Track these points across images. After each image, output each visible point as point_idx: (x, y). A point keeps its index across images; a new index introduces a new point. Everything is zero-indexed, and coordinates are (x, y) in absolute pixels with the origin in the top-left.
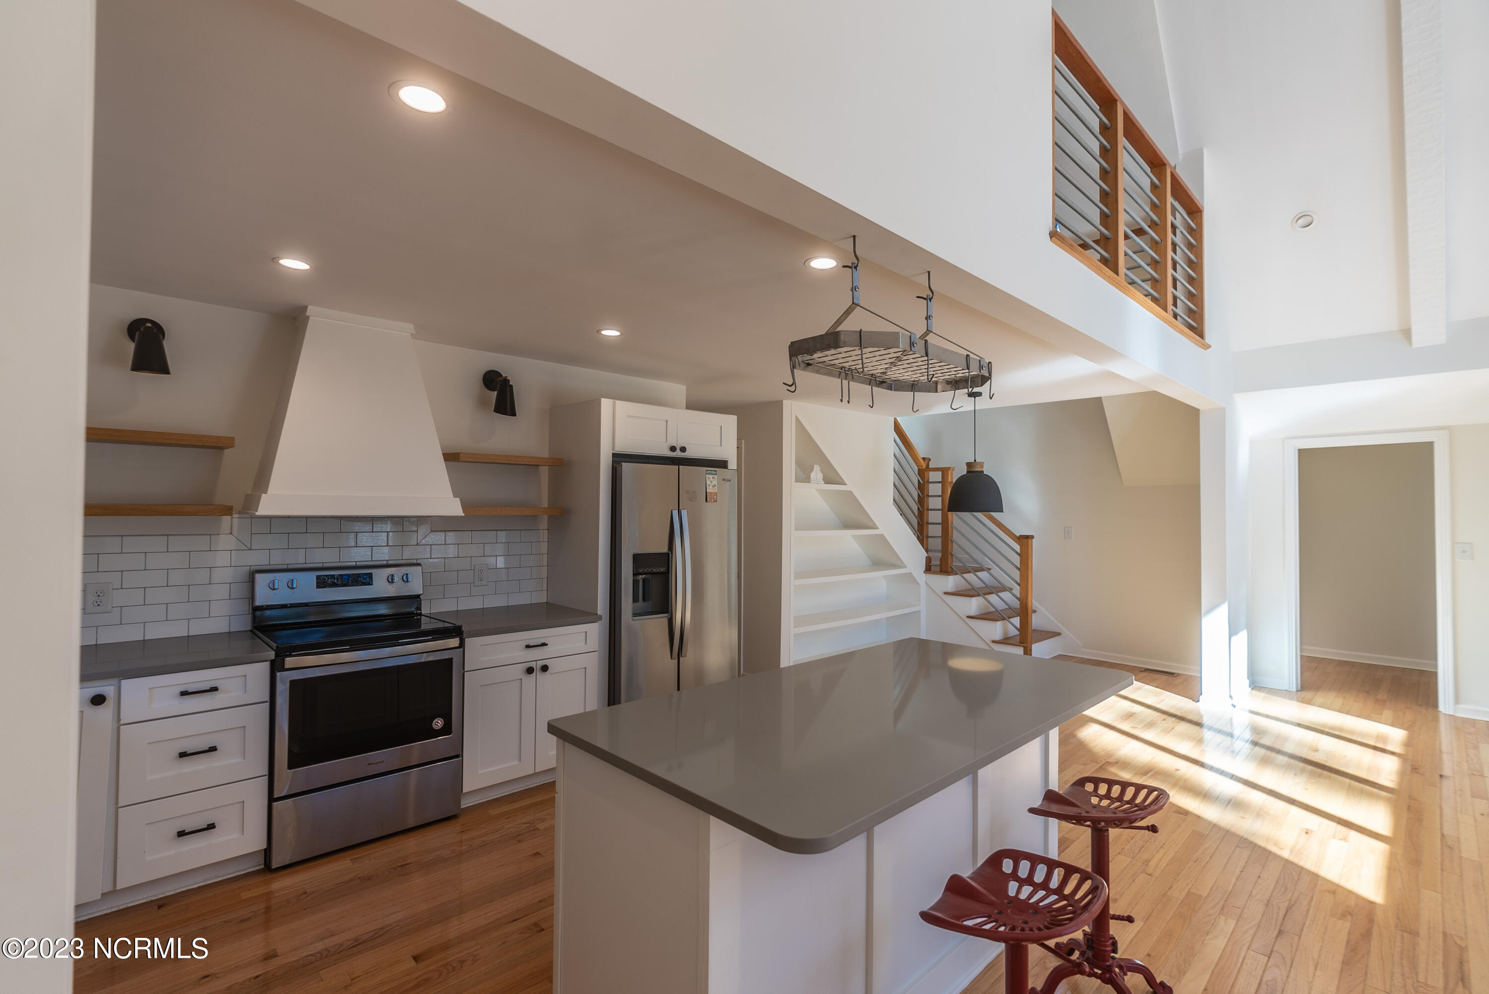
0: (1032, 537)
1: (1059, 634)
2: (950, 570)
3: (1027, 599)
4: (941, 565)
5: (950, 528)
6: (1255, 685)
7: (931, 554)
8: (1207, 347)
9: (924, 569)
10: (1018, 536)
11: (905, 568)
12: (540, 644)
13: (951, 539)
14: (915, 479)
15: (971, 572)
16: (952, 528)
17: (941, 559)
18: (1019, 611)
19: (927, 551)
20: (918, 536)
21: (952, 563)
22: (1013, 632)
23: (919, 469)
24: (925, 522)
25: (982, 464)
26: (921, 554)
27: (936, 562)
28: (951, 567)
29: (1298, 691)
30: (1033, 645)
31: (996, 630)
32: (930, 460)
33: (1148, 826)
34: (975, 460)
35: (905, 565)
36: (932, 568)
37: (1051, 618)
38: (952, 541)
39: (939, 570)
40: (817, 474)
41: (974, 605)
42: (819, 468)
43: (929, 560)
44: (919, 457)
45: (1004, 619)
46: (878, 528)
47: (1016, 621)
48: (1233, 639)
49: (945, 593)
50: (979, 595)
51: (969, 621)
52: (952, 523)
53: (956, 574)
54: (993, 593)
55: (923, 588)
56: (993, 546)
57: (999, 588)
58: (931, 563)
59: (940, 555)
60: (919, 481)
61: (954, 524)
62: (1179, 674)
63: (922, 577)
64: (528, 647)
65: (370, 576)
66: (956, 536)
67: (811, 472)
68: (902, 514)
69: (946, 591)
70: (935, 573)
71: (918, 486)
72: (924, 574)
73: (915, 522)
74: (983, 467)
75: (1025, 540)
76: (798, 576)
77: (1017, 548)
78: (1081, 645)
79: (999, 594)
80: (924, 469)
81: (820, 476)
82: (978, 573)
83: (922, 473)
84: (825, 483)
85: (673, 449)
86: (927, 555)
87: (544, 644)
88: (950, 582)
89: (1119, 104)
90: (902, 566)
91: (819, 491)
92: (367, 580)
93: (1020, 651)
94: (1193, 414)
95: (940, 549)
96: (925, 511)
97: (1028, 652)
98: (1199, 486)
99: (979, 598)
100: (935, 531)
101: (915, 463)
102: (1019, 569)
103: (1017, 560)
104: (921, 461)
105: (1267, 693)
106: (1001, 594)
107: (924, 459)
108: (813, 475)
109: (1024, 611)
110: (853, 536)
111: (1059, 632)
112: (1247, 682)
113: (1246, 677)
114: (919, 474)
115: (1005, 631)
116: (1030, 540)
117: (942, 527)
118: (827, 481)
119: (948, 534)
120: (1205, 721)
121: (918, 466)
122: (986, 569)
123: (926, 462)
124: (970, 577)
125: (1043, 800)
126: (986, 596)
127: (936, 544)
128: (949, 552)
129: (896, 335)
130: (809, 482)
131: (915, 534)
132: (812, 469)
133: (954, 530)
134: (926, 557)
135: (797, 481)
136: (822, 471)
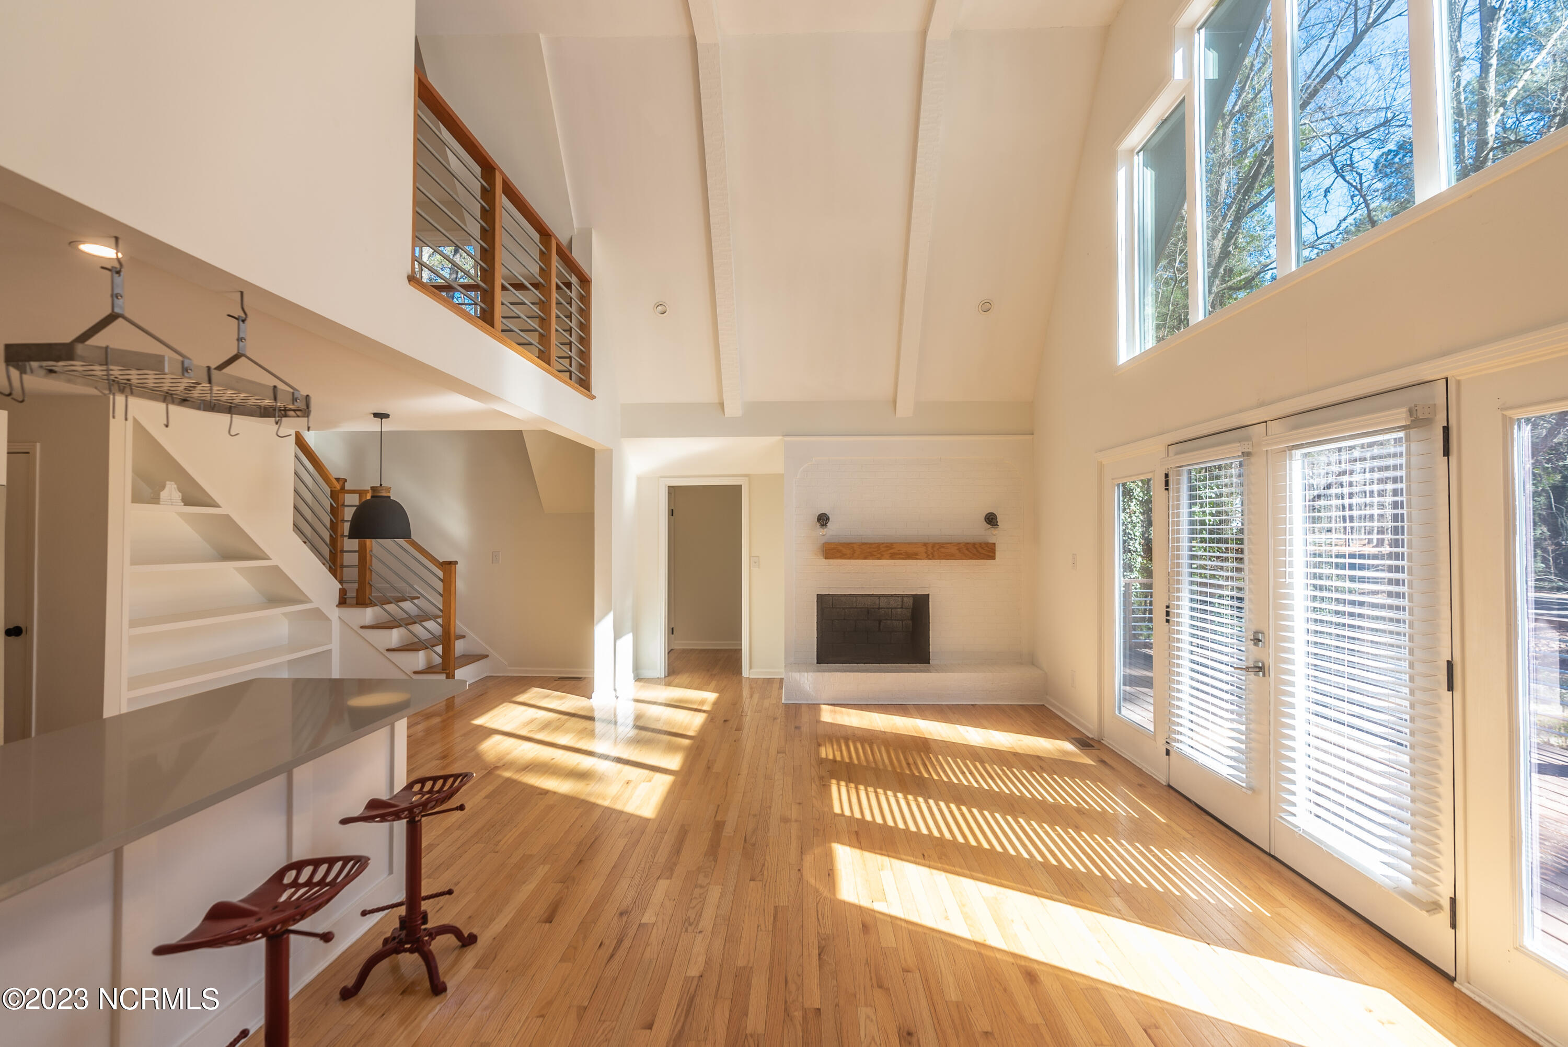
0: (456, 563)
1: (487, 656)
2: (368, 602)
3: (449, 625)
4: (357, 597)
5: (368, 556)
6: (638, 679)
7: (345, 586)
8: (593, 397)
9: (337, 602)
10: (441, 561)
11: (310, 602)
13: (369, 568)
14: (327, 503)
15: (391, 603)
16: (371, 556)
17: (357, 590)
18: (441, 638)
19: (341, 582)
20: (330, 566)
21: (371, 594)
22: (438, 660)
23: (332, 491)
24: (339, 550)
25: (387, 489)
26: (335, 586)
27: (352, 594)
28: (369, 598)
29: (665, 677)
30: (456, 671)
31: (420, 659)
32: (346, 481)
33: (457, 807)
34: (381, 485)
35: (310, 599)
36: (348, 601)
37: (477, 639)
38: (371, 571)
39: (355, 602)
40: (171, 492)
41: (395, 636)
42: (175, 486)
43: (343, 593)
44: (331, 478)
45: (427, 648)
46: (270, 559)
47: (439, 649)
48: (618, 642)
49: (362, 627)
50: (400, 626)
51: (389, 654)
52: (371, 551)
53: (376, 605)
54: (415, 623)
55: (336, 626)
56: (416, 574)
57: (423, 617)
58: (346, 595)
59: (356, 586)
60: (331, 504)
61: (373, 552)
62: (585, 678)
63: (334, 613)
66: (376, 565)
67: (162, 491)
68: (307, 540)
69: (363, 624)
70: (351, 606)
71: (331, 510)
72: (337, 609)
73: (326, 551)
74: (389, 492)
75: (448, 566)
76: (133, 624)
77: (440, 574)
78: (506, 663)
79: (424, 623)
80: (338, 491)
81: (177, 496)
82: (401, 604)
83: (334, 495)
84: (185, 505)
86: (341, 587)
88: (369, 614)
89: (497, 173)
90: (306, 600)
91: (182, 515)
93: (443, 677)
94: (589, 453)
95: (357, 578)
96: (339, 538)
97: (451, 676)
98: (592, 515)
99: (400, 629)
100: (351, 559)
101: (327, 484)
102: (441, 595)
103: (439, 586)
104: (335, 482)
105: (645, 682)
106: (425, 624)
107: (338, 479)
108: (164, 495)
109: (447, 638)
110: (237, 569)
111: (486, 654)
112: (632, 675)
113: (632, 671)
114: (331, 497)
115: (429, 660)
116: (453, 566)
117: (359, 555)
118: (187, 502)
119: (366, 563)
120: (597, 715)
121: (330, 487)
122: (408, 598)
123: (341, 483)
124: (391, 607)
125: (365, 809)
126: (410, 627)
127: (352, 574)
128: (367, 582)
129: (160, 359)
130: (158, 503)
131: (324, 564)
132: (163, 487)
133: (374, 560)
134: (340, 589)
135: (133, 502)
136: (180, 490)
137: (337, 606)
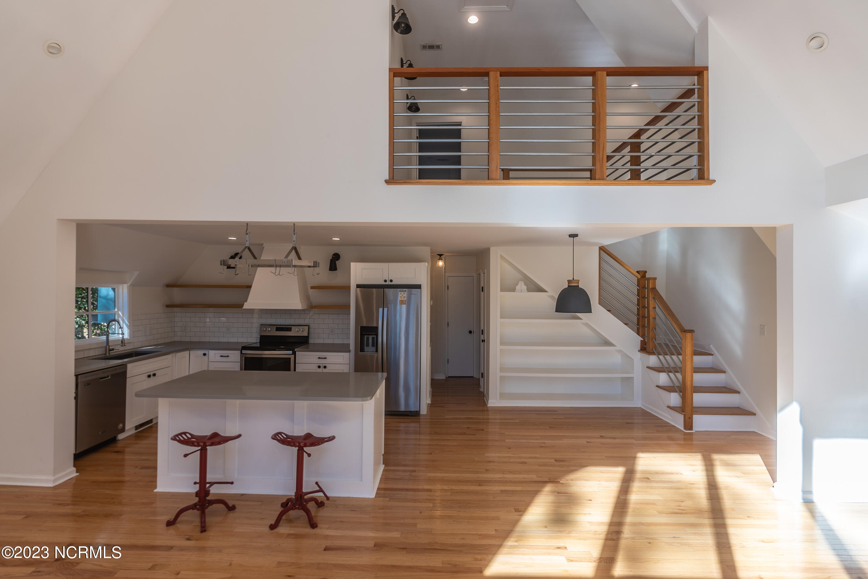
1: (754, 414)
2: (652, 351)
4: (647, 347)
5: (651, 321)
7: (644, 339)
8: (709, 183)
9: (639, 348)
10: (684, 330)
11: (615, 346)
12: (324, 357)
13: (652, 329)
19: (642, 336)
25: (578, 281)
26: (637, 338)
27: (646, 344)
28: (653, 348)
32: (646, 272)
34: (573, 279)
35: (615, 344)
36: (644, 349)
39: (647, 350)
40: (521, 286)
41: (663, 378)
42: (523, 283)
44: (633, 271)
45: (676, 392)
46: (582, 319)
51: (660, 391)
53: (655, 355)
55: (638, 362)
58: (643, 345)
60: (637, 287)
64: (319, 358)
65: (291, 328)
69: (648, 366)
70: (645, 352)
74: (579, 283)
76: (504, 344)
78: (770, 427)
81: (525, 288)
85: (385, 281)
86: (642, 339)
87: (326, 358)
88: (653, 360)
92: (289, 329)
99: (665, 374)
101: (633, 275)
108: (517, 287)
109: (684, 388)
111: (754, 412)
116: (688, 334)
117: (647, 320)
118: (531, 290)
119: (650, 325)
131: (627, 324)
134: (641, 341)
135: (501, 291)
136: (525, 284)
137: (639, 351)
